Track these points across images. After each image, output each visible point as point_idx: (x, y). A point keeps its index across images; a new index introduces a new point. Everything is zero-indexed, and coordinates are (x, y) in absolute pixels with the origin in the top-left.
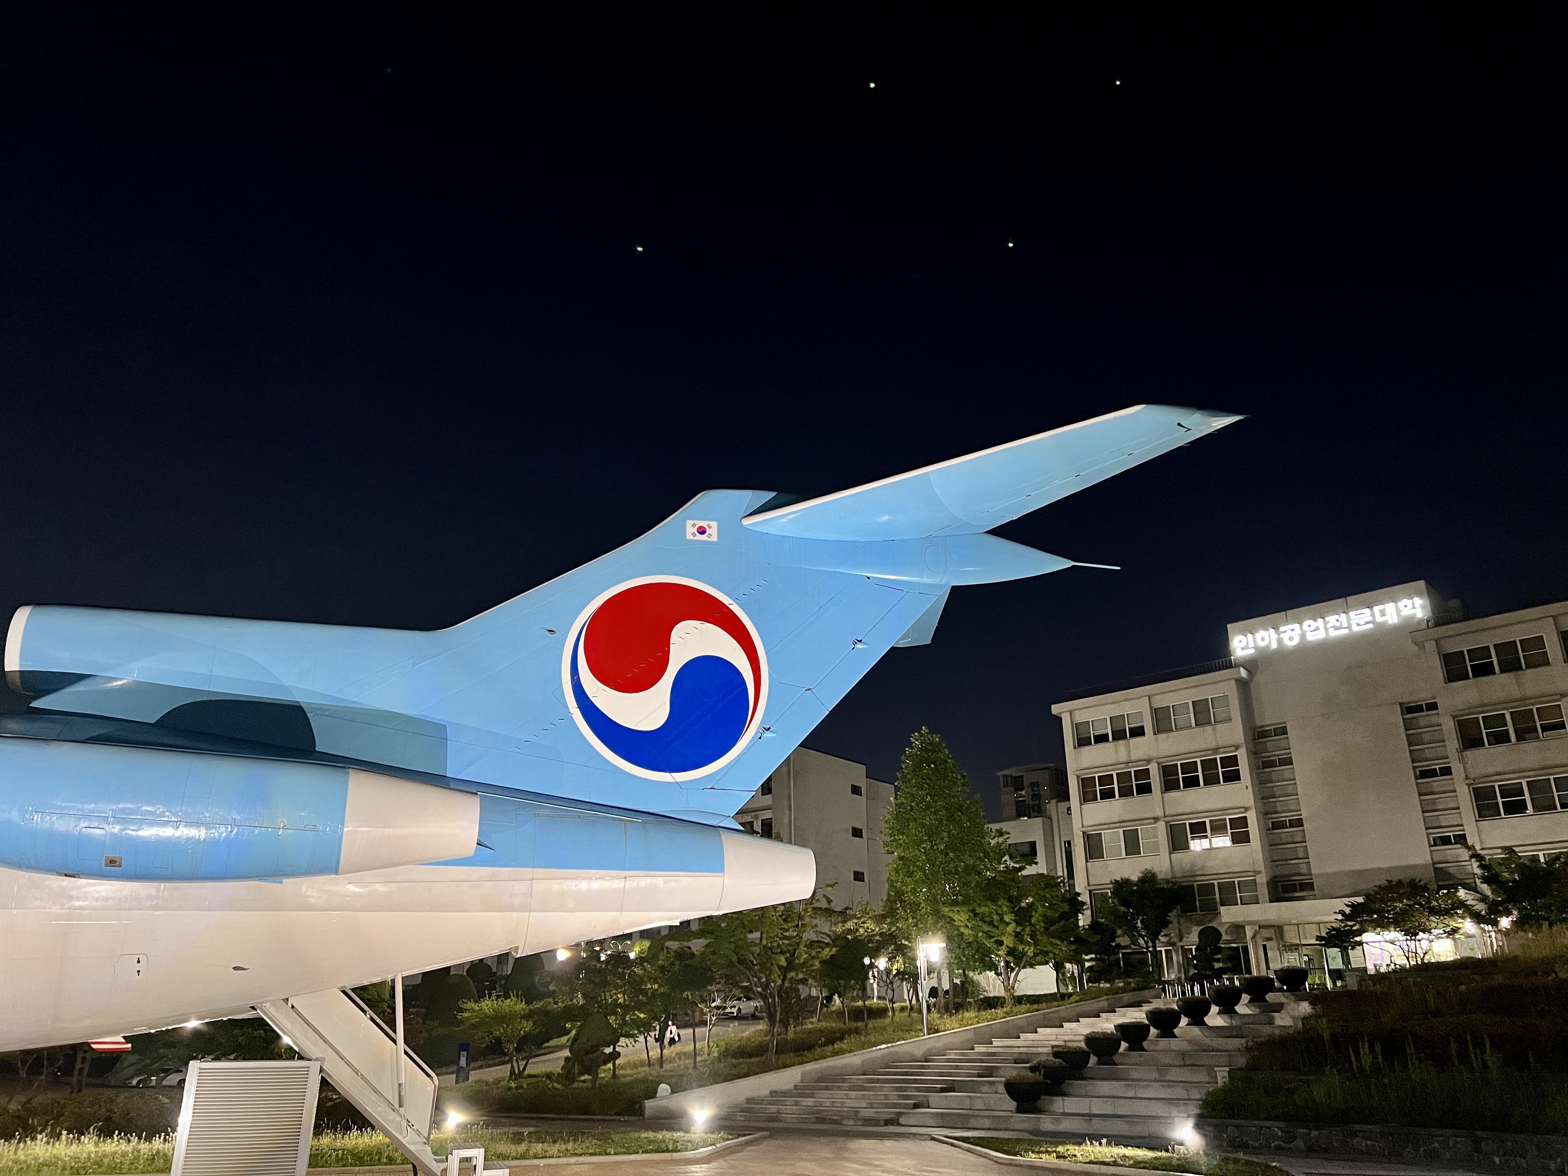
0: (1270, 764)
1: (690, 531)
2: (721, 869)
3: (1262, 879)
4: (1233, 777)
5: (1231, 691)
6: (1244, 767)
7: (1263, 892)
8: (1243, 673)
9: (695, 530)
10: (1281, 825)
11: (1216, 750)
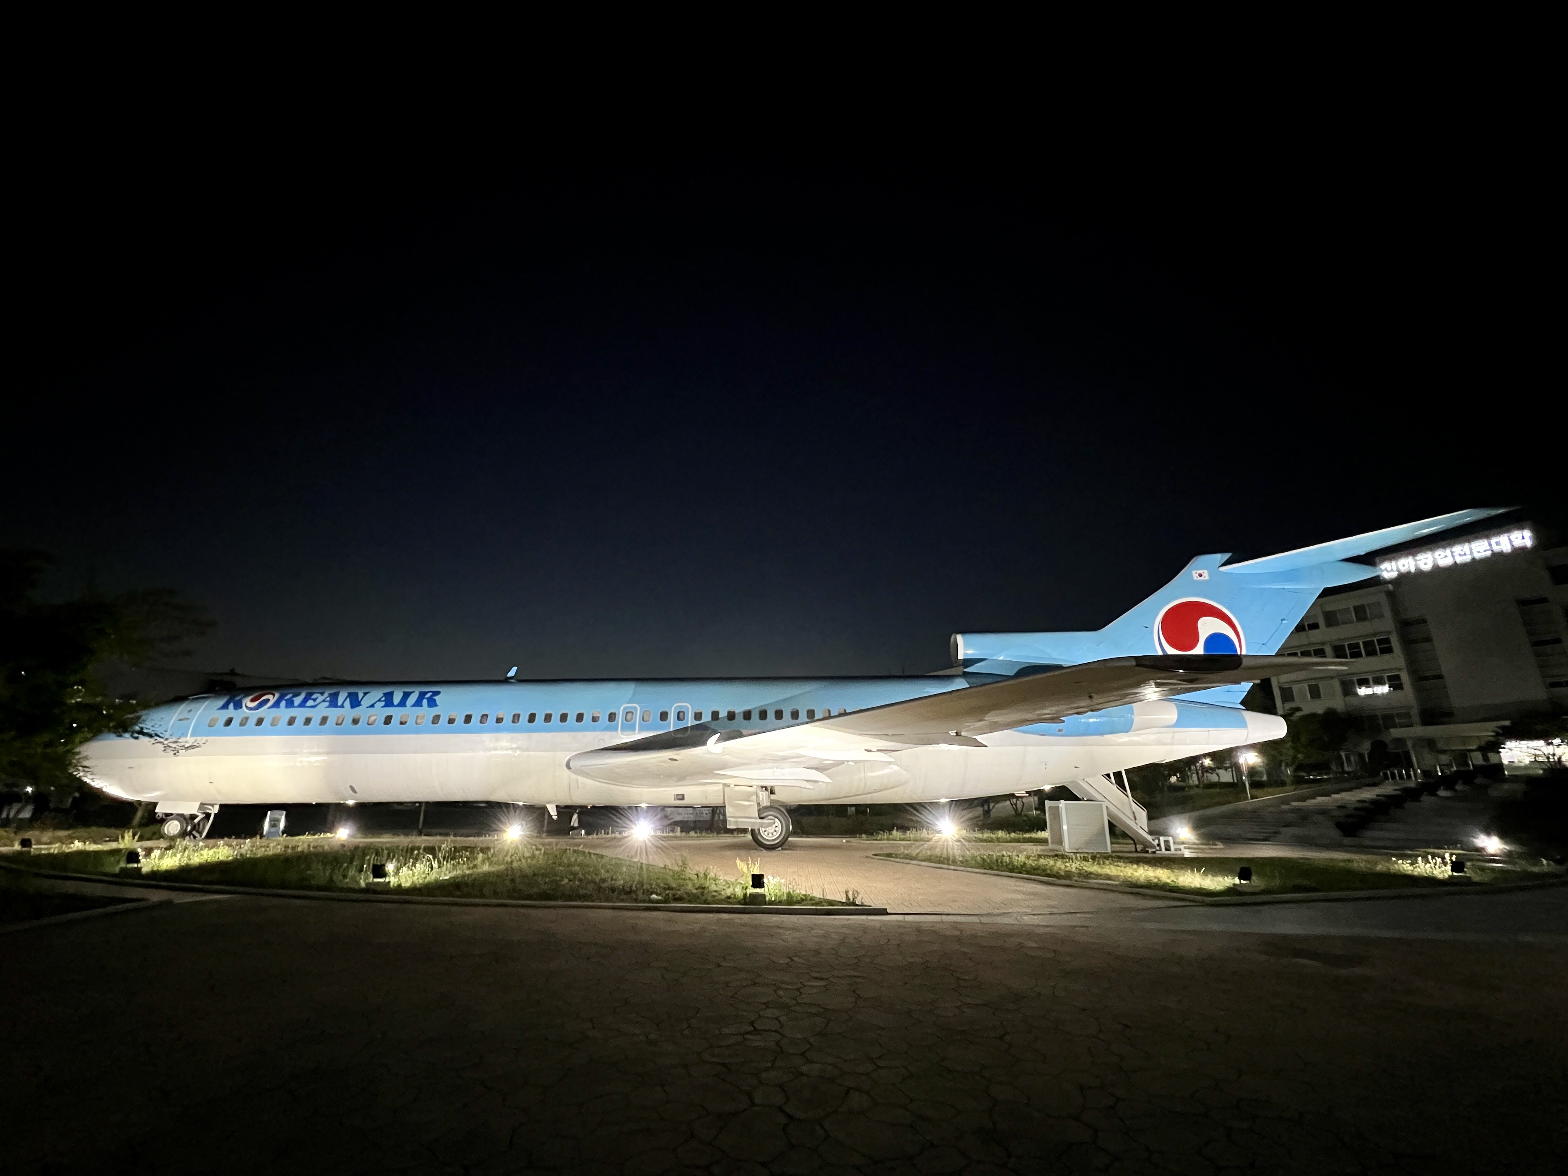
0: (1414, 641)
1: (1195, 575)
2: (1246, 726)
3: (1415, 712)
4: (1388, 650)
5: (1383, 599)
6: (1395, 643)
7: (1416, 718)
8: (1390, 587)
9: (1197, 575)
10: (1426, 678)
11: (1375, 634)
